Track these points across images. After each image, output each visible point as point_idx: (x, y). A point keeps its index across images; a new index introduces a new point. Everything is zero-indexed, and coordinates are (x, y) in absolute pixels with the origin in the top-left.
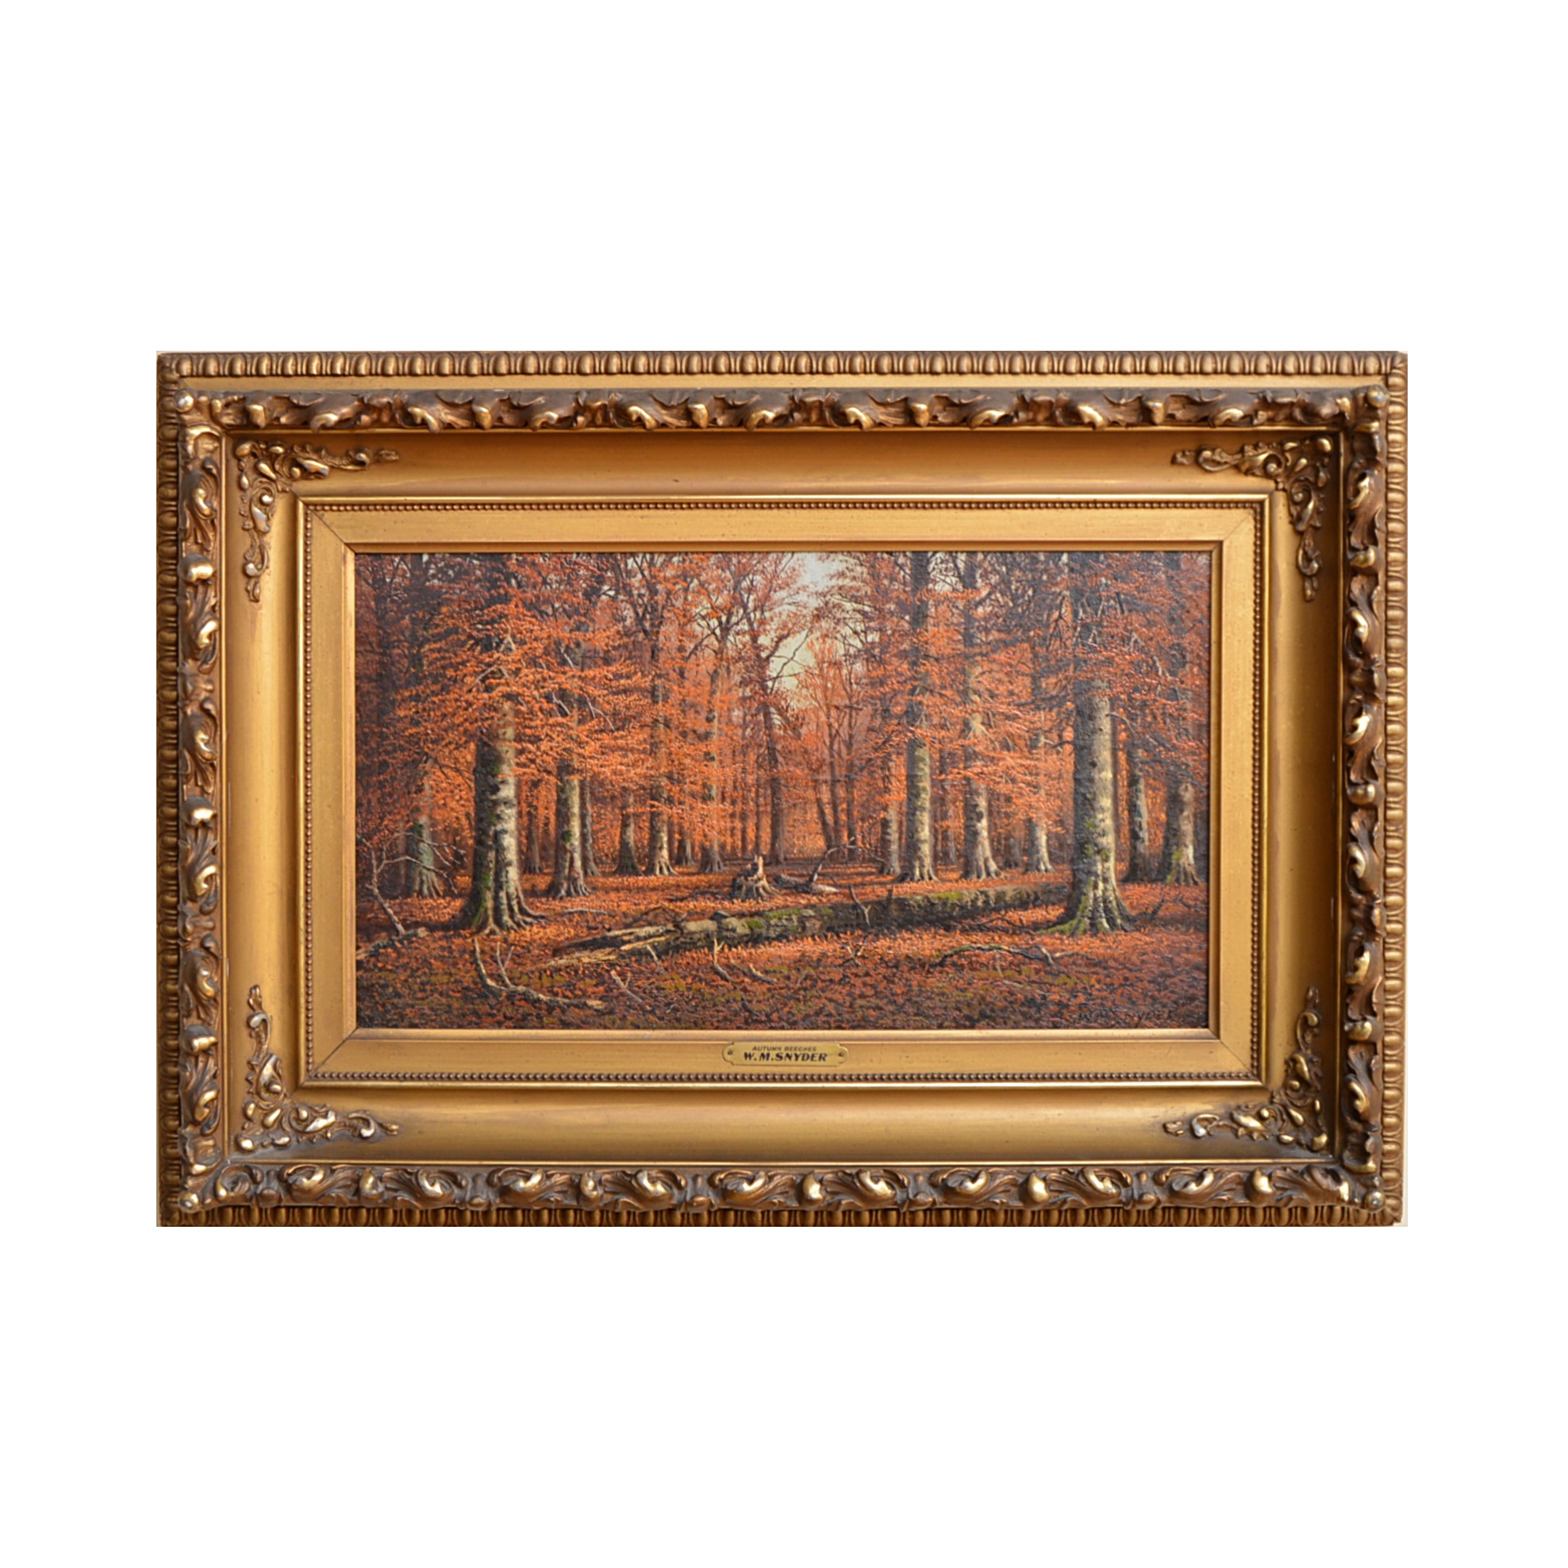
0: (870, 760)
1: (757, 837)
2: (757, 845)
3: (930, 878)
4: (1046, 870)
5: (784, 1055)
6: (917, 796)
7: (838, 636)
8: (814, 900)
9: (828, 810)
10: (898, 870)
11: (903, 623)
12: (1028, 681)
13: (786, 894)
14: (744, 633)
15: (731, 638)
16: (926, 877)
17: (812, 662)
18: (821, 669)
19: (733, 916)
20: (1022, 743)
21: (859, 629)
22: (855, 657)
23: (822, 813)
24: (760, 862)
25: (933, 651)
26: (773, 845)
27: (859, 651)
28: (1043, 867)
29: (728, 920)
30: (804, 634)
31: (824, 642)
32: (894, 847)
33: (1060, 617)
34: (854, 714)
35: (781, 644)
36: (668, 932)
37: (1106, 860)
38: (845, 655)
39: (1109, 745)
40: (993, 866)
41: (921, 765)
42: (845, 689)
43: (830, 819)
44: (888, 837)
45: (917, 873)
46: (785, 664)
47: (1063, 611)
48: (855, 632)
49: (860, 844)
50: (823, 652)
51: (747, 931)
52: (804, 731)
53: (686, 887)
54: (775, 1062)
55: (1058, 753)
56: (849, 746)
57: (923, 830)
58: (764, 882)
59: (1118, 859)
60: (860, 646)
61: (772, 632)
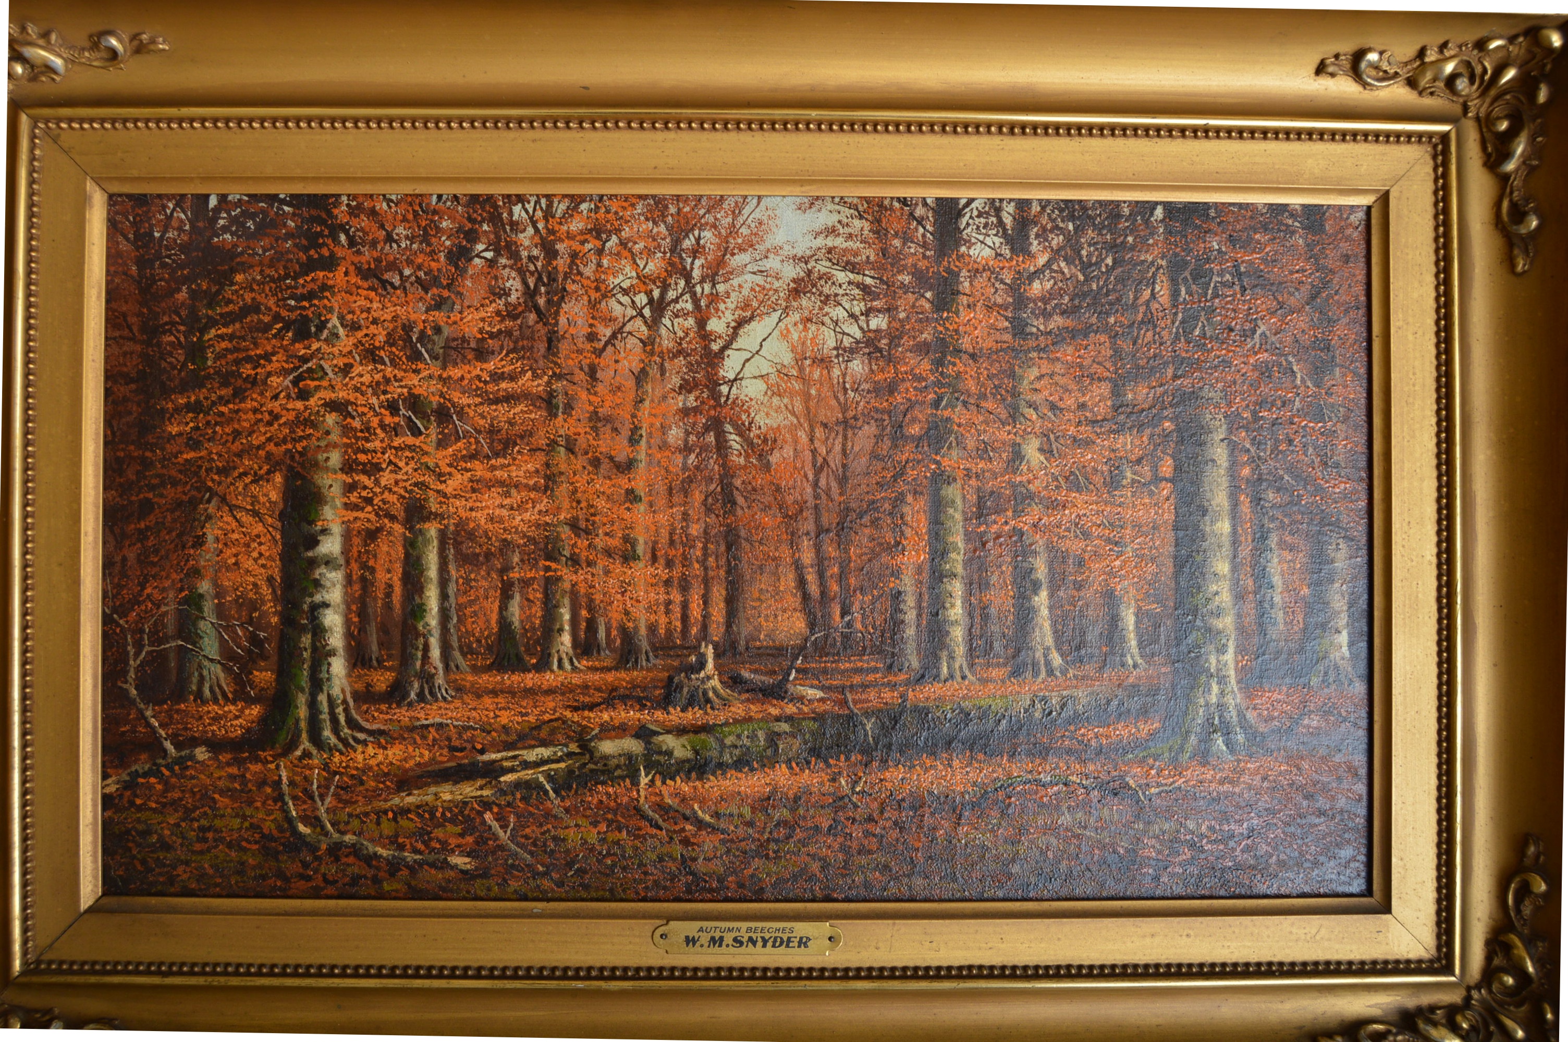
0: (873, 502)
1: (706, 617)
2: (705, 627)
3: (964, 678)
4: (1135, 666)
5: (745, 940)
6: (944, 554)
7: (827, 320)
8: (791, 709)
9: (811, 577)
10: (915, 664)
11: (922, 302)
12: (1105, 389)
13: (748, 700)
14: (686, 315)
15: (666, 321)
16: (958, 674)
17: (787, 358)
18: (801, 369)
19: (668, 732)
20: (1097, 479)
21: (857, 310)
22: (852, 351)
23: (801, 582)
24: (710, 651)
25: (965, 343)
26: (729, 625)
27: (857, 342)
28: (1130, 662)
29: (661, 738)
30: (776, 316)
31: (806, 329)
32: (910, 632)
33: (1153, 295)
34: (850, 433)
35: (741, 332)
36: (570, 755)
37: (1222, 650)
38: (836, 348)
39: (1224, 482)
40: (1057, 660)
41: (951, 511)
42: (836, 398)
43: (814, 589)
44: (900, 616)
45: (945, 670)
46: (748, 360)
47: (1158, 288)
48: (852, 316)
49: (859, 626)
50: (804, 343)
51: (689, 754)
52: (774, 458)
53: (599, 689)
54: (731, 949)
55: (1151, 494)
56: (843, 481)
57: (953, 606)
58: (715, 682)
59: (1241, 650)
60: (858, 334)
61: (728, 314)
